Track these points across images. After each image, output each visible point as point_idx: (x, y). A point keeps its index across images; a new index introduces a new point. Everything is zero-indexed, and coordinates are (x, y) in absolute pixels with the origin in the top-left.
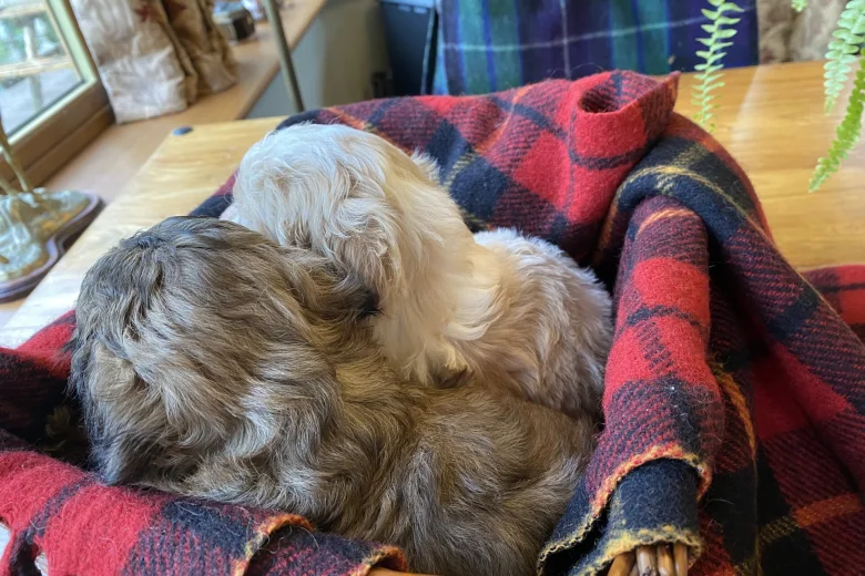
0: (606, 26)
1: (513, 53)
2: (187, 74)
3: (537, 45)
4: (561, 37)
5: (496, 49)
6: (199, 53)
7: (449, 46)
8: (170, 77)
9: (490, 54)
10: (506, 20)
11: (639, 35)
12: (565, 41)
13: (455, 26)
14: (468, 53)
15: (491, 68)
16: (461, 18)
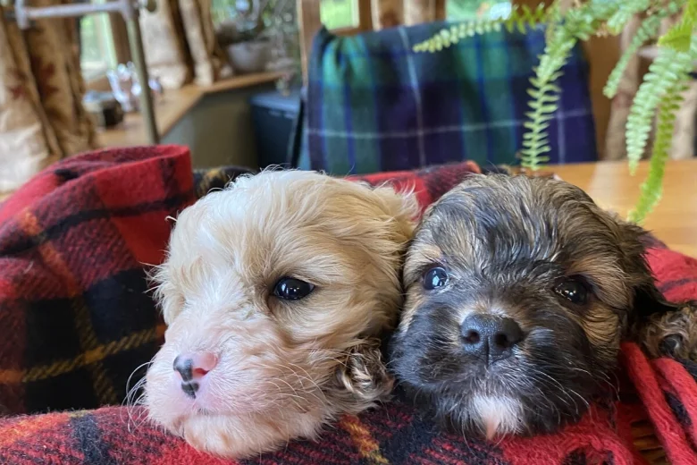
0: (458, 121)
1: (372, 140)
2: (51, 152)
3: (395, 135)
4: (417, 128)
5: (356, 136)
6: (66, 133)
7: (314, 131)
8: (34, 153)
9: (350, 141)
10: (366, 111)
11: (488, 131)
12: (420, 133)
13: (319, 114)
14: (331, 139)
15: (351, 153)
16: (325, 107)
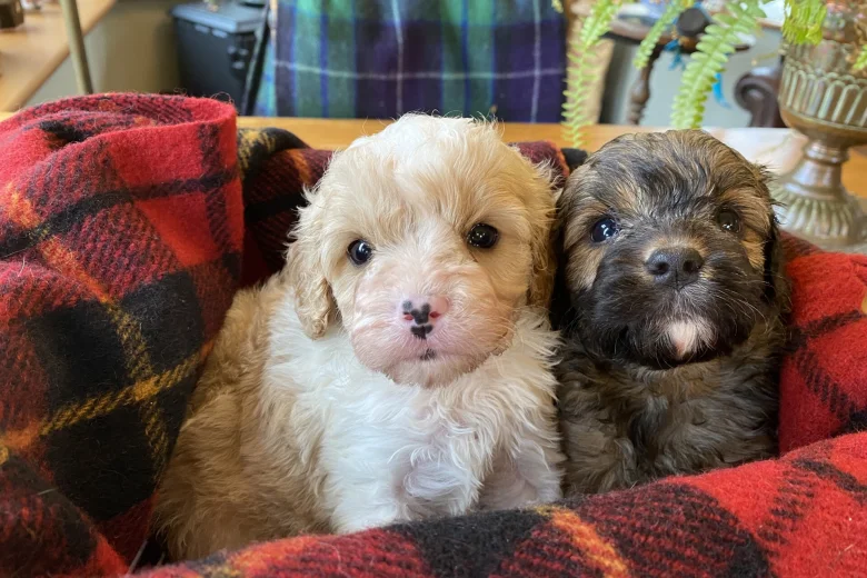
0: (438, 68)
1: (349, 80)
3: (372, 76)
4: (396, 71)
5: (331, 73)
7: (282, 64)
9: (324, 78)
10: (344, 46)
11: (467, 82)
12: (400, 76)
13: (290, 44)
14: (302, 74)
15: (324, 92)
16: (297, 37)
